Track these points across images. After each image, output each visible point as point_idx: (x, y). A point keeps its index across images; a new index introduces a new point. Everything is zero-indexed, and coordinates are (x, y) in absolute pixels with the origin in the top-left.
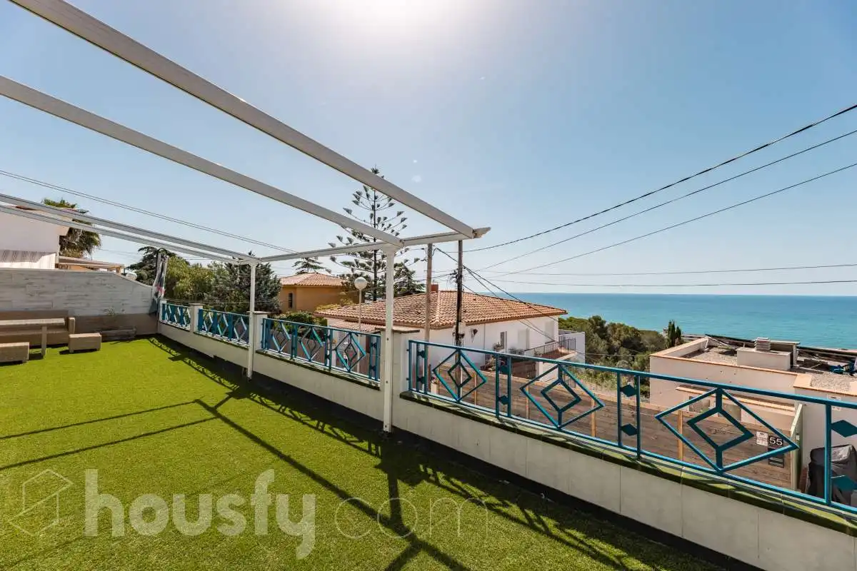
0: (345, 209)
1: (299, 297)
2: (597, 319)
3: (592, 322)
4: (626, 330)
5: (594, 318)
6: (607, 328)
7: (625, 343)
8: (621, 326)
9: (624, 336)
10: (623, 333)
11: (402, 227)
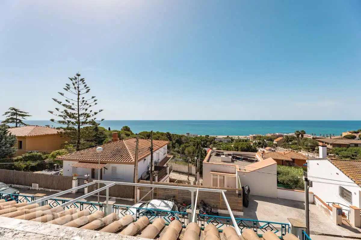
0: (64, 89)
1: (27, 145)
2: (168, 133)
3: (166, 134)
4: (177, 136)
5: (167, 133)
6: (171, 136)
7: (177, 141)
8: (175, 135)
9: (176, 138)
10: (176, 137)
11: (95, 104)
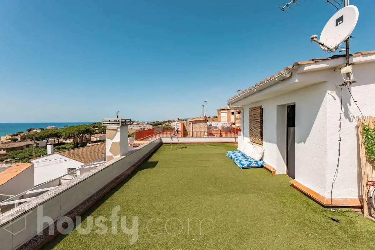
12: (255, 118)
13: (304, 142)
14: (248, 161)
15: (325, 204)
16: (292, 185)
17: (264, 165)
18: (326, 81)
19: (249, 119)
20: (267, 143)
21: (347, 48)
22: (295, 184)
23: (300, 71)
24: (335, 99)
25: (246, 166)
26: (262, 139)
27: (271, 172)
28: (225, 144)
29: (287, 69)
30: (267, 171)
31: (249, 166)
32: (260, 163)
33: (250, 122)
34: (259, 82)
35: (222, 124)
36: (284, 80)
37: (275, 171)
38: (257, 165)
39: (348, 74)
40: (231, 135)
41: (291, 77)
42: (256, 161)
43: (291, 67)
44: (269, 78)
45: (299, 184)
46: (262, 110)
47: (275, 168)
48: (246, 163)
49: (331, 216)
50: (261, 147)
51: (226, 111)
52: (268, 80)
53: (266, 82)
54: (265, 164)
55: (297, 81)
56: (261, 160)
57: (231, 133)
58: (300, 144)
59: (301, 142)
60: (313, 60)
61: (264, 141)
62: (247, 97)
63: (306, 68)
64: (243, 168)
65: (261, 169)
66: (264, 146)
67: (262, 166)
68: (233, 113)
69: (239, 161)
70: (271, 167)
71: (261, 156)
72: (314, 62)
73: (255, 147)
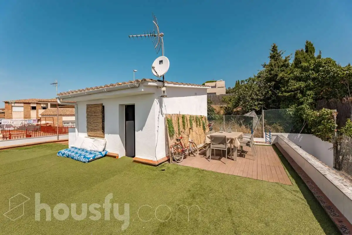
12: (95, 114)
13: (142, 130)
14: (92, 154)
15: (157, 164)
16: (135, 161)
17: (108, 154)
18: (154, 93)
19: (86, 115)
20: (110, 135)
21: (163, 78)
22: (137, 160)
23: (145, 84)
24: (158, 104)
25: (92, 159)
26: (103, 132)
27: (115, 157)
28: (42, 145)
29: (137, 81)
30: (112, 158)
31: (95, 158)
32: (104, 153)
33: (87, 118)
34: (110, 84)
35: (21, 122)
36: (134, 87)
37: (118, 156)
38: (101, 156)
39: (164, 91)
40: (40, 134)
41: (139, 86)
42: (100, 152)
43: (140, 80)
44: (120, 83)
45: (139, 158)
46: (103, 107)
47: (118, 153)
48: (91, 157)
49: (161, 169)
50: (104, 139)
51: (23, 105)
52: (120, 85)
53: (117, 86)
54: (108, 152)
55: (143, 90)
56: (103, 151)
57: (38, 132)
58: (139, 132)
59: (139, 131)
60: (152, 80)
61: (106, 134)
62: (90, 94)
63: (149, 84)
64: (89, 162)
65: (106, 158)
66: (105, 138)
67: (106, 155)
68: (34, 108)
69: (83, 156)
70: (114, 154)
71: (103, 147)
72: (152, 81)
73: (96, 140)
